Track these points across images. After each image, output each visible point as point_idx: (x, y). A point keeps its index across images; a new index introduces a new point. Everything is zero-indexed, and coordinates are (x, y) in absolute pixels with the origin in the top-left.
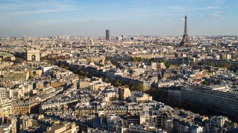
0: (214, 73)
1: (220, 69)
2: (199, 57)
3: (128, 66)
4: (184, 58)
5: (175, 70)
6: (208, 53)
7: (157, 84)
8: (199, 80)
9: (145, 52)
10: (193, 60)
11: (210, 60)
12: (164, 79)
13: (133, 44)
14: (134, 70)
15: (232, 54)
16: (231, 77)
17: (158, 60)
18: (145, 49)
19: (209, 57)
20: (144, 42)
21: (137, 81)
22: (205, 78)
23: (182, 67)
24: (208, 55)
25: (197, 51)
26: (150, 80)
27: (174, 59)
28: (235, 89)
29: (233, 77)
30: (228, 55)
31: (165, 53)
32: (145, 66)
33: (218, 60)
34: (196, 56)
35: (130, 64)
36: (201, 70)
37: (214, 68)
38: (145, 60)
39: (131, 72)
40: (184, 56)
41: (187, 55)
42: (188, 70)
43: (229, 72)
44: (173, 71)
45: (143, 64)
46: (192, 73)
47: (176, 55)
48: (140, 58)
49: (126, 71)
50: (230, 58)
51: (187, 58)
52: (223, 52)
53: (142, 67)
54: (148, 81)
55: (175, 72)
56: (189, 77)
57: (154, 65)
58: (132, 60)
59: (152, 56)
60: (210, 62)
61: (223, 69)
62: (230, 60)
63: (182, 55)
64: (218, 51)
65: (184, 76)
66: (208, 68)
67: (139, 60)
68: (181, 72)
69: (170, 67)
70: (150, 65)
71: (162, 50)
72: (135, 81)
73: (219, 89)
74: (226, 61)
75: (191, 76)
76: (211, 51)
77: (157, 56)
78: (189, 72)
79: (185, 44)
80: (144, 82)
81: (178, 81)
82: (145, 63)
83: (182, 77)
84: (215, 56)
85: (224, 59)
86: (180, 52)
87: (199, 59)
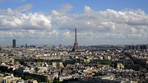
0: (100, 69)
1: (104, 66)
2: (88, 59)
3: (34, 65)
4: (77, 59)
5: (71, 67)
6: (94, 55)
7: (59, 78)
8: (91, 74)
9: (46, 55)
10: (84, 60)
11: (96, 60)
12: (64, 74)
13: (35, 51)
14: (39, 68)
15: (111, 56)
16: (113, 71)
17: (58, 61)
18: (46, 53)
19: (95, 58)
20: (44, 49)
21: (42, 76)
22: (95, 72)
23: (76, 65)
24: (95, 57)
25: (86, 54)
26: (53, 75)
27: (69, 60)
28: (117, 78)
29: (115, 71)
30: (109, 57)
31: (62, 56)
32: (47, 65)
33: (102, 60)
34: (85, 58)
35: (35, 64)
36: (91, 67)
37: (100, 65)
38: (47, 61)
39: (37, 70)
40: (77, 57)
41: (79, 57)
42: (81, 67)
43: (111, 67)
44: (70, 68)
45: (46, 63)
46: (84, 69)
47: (71, 57)
48: (43, 59)
49: (32, 69)
50: (110, 59)
51: (79, 59)
52: (105, 54)
53: (45, 66)
54: (51, 76)
55: (72, 69)
56: (82, 72)
57: (54, 64)
58: (36, 61)
59: (52, 58)
60: (96, 61)
61: (106, 66)
62: (110, 60)
63: (75, 57)
64: (101, 54)
65: (79, 71)
66: (96, 66)
67: (42, 61)
68: (76, 68)
69: (67, 65)
70: (51, 64)
71: (60, 54)
72: (41, 76)
73: (106, 78)
74: (108, 60)
75: (84, 71)
76: (96, 54)
77: (56, 58)
78: (82, 68)
79: (76, 50)
80: (48, 76)
81: (74, 75)
82: (47, 63)
83: (77, 72)
84: (99, 58)
85: (106, 59)
86: (73, 55)
87: (88, 60)
